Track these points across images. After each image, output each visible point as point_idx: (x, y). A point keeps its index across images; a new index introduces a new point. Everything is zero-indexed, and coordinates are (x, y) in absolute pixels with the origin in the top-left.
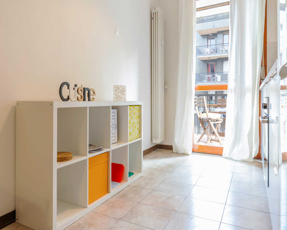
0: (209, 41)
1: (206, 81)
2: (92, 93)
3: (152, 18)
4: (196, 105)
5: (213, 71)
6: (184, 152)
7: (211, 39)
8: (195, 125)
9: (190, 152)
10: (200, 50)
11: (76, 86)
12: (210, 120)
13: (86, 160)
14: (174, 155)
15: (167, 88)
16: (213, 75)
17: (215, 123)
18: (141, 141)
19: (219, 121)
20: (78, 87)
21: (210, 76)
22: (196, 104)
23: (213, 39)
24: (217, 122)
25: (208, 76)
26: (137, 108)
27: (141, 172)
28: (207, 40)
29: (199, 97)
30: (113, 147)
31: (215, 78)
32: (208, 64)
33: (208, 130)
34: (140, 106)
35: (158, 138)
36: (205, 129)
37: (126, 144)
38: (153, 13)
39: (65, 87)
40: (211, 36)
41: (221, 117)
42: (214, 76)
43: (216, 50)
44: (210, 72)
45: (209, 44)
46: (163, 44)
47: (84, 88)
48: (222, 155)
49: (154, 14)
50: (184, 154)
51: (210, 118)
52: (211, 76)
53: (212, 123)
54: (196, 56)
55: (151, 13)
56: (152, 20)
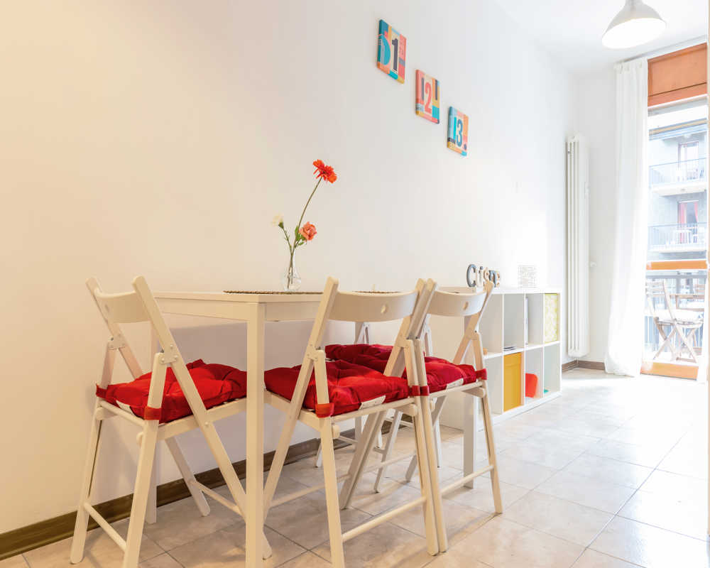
0: (683, 149)
1: (673, 242)
2: (497, 277)
3: (567, 153)
4: (647, 296)
5: (692, 220)
6: (625, 372)
7: (687, 145)
8: (646, 342)
9: (637, 373)
10: (659, 173)
11: (481, 268)
12: (676, 323)
13: (501, 357)
14: (607, 376)
15: (594, 265)
16: (692, 228)
17: (687, 327)
18: (559, 344)
19: (694, 324)
20: (484, 269)
21: (683, 231)
22: (648, 293)
23: (694, 144)
24: (691, 326)
25: (680, 231)
26: (553, 296)
27: (559, 390)
28: (676, 148)
29: (654, 280)
30: (527, 348)
31: (697, 235)
32: (679, 205)
33: (673, 340)
34: (557, 294)
35: (578, 348)
36: (665, 339)
37: (539, 346)
38: (571, 144)
39: (472, 269)
40: (688, 140)
41: (699, 317)
42: (695, 232)
43: (699, 172)
44: (685, 222)
45: (683, 158)
46: (587, 194)
47: (490, 271)
48: (696, 380)
49: (573, 145)
50: (625, 376)
51: (676, 319)
52: (688, 231)
53: (680, 328)
54: (650, 188)
55: (566, 144)
56: (569, 155)
